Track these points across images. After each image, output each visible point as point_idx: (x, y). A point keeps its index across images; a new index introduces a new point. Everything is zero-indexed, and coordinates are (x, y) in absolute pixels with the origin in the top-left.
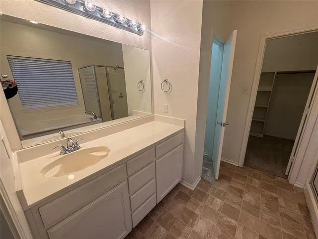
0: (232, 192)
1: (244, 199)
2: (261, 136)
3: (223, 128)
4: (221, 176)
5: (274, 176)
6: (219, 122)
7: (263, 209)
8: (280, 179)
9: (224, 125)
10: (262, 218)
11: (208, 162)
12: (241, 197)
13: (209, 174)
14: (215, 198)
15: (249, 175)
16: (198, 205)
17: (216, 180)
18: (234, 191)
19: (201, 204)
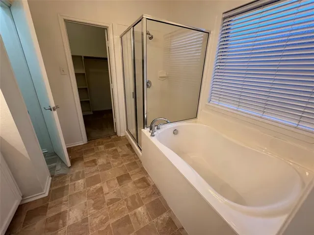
0: (88, 167)
1: (98, 164)
2: (91, 113)
3: (55, 113)
4: (73, 161)
5: (110, 137)
6: (47, 108)
7: (112, 161)
8: (113, 137)
9: (54, 109)
10: (114, 167)
11: (52, 157)
12: (96, 165)
13: (58, 167)
14: (76, 182)
15: (95, 146)
16: (61, 203)
17: (70, 167)
18: (89, 165)
19: (65, 198)
